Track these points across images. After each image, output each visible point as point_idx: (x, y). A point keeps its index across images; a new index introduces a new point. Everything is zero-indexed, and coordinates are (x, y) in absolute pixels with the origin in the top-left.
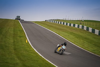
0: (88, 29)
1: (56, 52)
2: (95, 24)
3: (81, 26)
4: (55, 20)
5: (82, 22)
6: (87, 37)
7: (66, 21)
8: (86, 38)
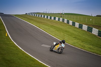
0: (68, 22)
1: (52, 51)
2: (75, 17)
3: (61, 19)
4: (36, 13)
5: (62, 15)
6: (68, 30)
7: (46, 14)
8: (66, 31)
